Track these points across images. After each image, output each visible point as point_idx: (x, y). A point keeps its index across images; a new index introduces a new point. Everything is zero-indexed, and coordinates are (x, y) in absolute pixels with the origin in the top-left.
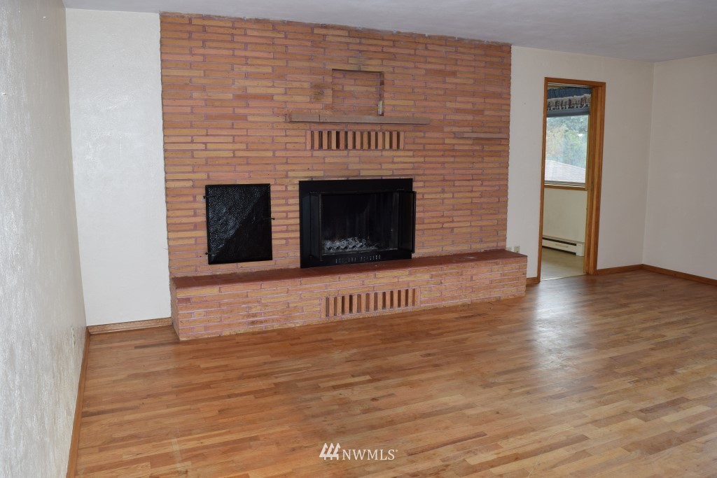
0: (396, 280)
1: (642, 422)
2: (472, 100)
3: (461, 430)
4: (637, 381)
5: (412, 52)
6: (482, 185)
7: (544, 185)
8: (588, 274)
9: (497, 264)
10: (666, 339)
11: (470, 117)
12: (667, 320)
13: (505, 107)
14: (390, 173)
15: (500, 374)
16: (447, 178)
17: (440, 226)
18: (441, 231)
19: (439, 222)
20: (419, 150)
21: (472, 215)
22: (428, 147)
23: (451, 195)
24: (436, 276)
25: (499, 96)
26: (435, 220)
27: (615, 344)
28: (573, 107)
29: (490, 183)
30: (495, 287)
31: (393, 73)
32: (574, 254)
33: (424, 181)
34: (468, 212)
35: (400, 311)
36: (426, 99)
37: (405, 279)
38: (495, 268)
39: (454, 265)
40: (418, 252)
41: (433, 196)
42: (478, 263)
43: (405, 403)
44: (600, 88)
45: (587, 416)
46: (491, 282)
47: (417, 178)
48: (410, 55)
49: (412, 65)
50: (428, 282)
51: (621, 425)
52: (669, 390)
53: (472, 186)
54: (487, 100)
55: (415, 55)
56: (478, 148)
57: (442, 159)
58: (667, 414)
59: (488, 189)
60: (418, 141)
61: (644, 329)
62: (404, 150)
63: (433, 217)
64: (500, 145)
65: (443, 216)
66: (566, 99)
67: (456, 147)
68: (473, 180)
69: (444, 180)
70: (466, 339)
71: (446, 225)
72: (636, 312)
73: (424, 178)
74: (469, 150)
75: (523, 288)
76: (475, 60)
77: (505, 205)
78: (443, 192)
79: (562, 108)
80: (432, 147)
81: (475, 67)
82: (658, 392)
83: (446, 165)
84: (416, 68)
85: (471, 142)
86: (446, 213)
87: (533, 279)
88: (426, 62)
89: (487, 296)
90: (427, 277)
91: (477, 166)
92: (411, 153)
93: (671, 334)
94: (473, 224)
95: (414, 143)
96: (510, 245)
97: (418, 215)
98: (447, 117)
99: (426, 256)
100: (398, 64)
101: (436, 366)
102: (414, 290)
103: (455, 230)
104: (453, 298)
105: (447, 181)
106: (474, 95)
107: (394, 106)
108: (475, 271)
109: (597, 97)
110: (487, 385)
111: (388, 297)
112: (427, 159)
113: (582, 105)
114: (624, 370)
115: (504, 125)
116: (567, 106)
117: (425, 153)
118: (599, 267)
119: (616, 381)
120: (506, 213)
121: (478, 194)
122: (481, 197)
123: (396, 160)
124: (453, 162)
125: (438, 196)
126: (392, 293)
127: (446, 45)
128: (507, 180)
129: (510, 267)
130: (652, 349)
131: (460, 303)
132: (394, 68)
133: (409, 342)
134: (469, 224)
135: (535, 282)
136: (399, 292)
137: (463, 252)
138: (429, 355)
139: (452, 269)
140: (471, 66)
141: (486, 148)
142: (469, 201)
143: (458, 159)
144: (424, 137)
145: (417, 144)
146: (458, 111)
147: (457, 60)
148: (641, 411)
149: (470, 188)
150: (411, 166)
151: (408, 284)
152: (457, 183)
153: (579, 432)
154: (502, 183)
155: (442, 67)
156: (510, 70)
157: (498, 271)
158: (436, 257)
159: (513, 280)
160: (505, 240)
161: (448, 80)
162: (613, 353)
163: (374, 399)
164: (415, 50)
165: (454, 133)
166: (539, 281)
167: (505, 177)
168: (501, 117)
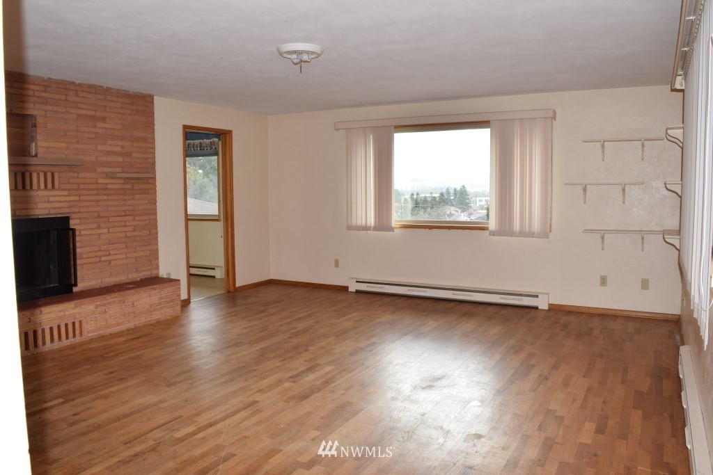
0: (62, 314)
1: (293, 384)
2: (121, 143)
3: (161, 418)
4: (284, 360)
5: (63, 97)
6: (134, 220)
7: (188, 219)
8: (229, 292)
9: (154, 289)
10: (298, 329)
11: (120, 159)
12: (296, 317)
13: (152, 150)
14: (47, 212)
15: (179, 375)
16: (101, 214)
17: (98, 259)
18: (100, 264)
19: (96, 257)
20: (74, 190)
21: (127, 247)
22: (81, 186)
23: (106, 231)
24: (101, 306)
25: (145, 140)
26: (92, 255)
27: (262, 339)
28: (204, 149)
29: (141, 218)
30: (154, 311)
31: (45, 116)
32: (214, 277)
33: (80, 219)
34: (123, 245)
35: (69, 343)
36: (78, 142)
37: (72, 312)
38: (153, 292)
39: (117, 294)
40: (81, 286)
41: (90, 232)
42: (138, 290)
43: (105, 411)
44: (228, 135)
45: (253, 389)
46: (151, 306)
47: (73, 216)
48: (61, 100)
49: (63, 110)
50: (93, 313)
51: (279, 389)
52: (306, 361)
53: (125, 222)
54: (134, 144)
55: (66, 100)
56: (128, 186)
57: (96, 198)
58: (307, 376)
59: (140, 223)
60: (72, 181)
61: (281, 326)
62: (59, 189)
63: (91, 252)
64: (148, 183)
65: (100, 250)
66: (197, 142)
67: (109, 186)
68: (125, 215)
69: (99, 217)
70: (141, 355)
71: (103, 259)
72: (273, 314)
73: (80, 215)
74: (121, 189)
75: (179, 308)
76: (122, 108)
77: (155, 236)
78: (99, 227)
79: (194, 150)
80: (86, 186)
81: (122, 114)
82: (299, 364)
83: (100, 203)
84: (68, 112)
85: (121, 181)
86: (103, 248)
87: (185, 301)
88: (77, 108)
89: (148, 320)
90: (92, 307)
91: (128, 203)
92: (66, 193)
93: (300, 326)
94: (128, 256)
95: (68, 183)
96: (163, 273)
97: (78, 251)
98: (99, 159)
99: (87, 289)
100: (50, 108)
101: (122, 379)
102: (80, 322)
103: (113, 263)
104: (118, 324)
105: (102, 217)
106: (122, 138)
107: (47, 148)
108: (135, 298)
109: (226, 142)
110: (170, 385)
111: (55, 332)
112: (82, 198)
113: (211, 148)
114: (273, 355)
115: (151, 166)
116: (199, 149)
117: (79, 192)
118: (238, 284)
119: (269, 362)
120: (157, 244)
121: (131, 228)
122: (134, 230)
123: (51, 199)
124: (107, 200)
125: (94, 232)
126: (59, 327)
127: (95, 93)
128: (156, 214)
129: (166, 291)
130: (290, 338)
131: (124, 329)
132: (46, 111)
133: (88, 367)
134: (124, 256)
135: (186, 303)
136: (66, 325)
137: (121, 282)
138: (112, 373)
139: (114, 298)
140: (120, 113)
141: (136, 186)
142: (123, 235)
143: (110, 197)
144: (78, 177)
145: (72, 183)
146: (109, 153)
147: (106, 107)
148: (291, 377)
149: (124, 223)
150: (67, 205)
151: (74, 316)
152: (111, 219)
153: (251, 399)
154: (152, 217)
155: (92, 113)
156: (153, 117)
157: (156, 295)
158: (96, 289)
159: (169, 302)
160: (157, 268)
161: (98, 124)
162: (262, 345)
163: (74, 415)
164: (66, 95)
165: (106, 173)
166: (190, 302)
167: (153, 212)
168: (147, 158)
